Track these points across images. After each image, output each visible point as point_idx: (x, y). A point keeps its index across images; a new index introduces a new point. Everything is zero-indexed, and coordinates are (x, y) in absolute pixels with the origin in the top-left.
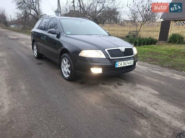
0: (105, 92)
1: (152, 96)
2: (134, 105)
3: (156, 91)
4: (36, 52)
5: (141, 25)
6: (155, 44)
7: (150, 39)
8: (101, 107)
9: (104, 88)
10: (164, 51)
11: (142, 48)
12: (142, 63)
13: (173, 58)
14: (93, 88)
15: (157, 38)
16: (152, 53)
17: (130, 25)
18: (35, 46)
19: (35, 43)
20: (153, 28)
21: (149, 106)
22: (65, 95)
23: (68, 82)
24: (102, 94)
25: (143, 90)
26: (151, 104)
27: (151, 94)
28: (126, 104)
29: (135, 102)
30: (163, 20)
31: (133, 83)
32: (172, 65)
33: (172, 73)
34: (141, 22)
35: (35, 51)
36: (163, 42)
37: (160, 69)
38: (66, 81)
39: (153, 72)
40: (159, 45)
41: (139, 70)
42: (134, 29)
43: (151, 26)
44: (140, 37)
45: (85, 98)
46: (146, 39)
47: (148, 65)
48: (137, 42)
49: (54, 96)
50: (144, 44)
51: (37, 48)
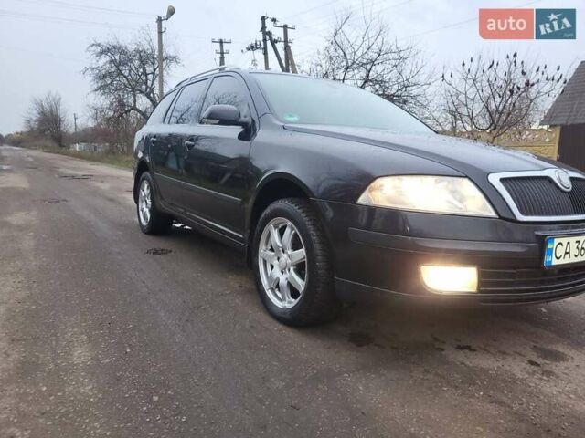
4: (146, 210)
18: (146, 186)
19: (147, 174)
34: (485, 130)
35: (144, 206)
38: (280, 326)
51: (151, 192)
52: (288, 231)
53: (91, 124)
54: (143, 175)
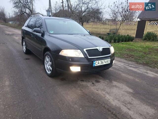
0: (83, 90)
1: (126, 94)
2: (109, 105)
3: (130, 89)
4: (25, 48)
5: (120, 24)
6: (132, 41)
7: (128, 37)
8: (77, 107)
9: (83, 85)
10: (140, 48)
11: (120, 45)
12: (119, 59)
13: (147, 54)
14: (72, 85)
15: (134, 35)
16: (129, 50)
17: (111, 24)
18: (24, 42)
19: (24, 39)
20: (130, 27)
21: (123, 106)
22: (45, 92)
23: (50, 78)
24: (79, 91)
25: (119, 88)
26: (125, 103)
27: (126, 92)
28: (101, 103)
29: (110, 100)
30: (140, 20)
31: (110, 80)
32: (146, 62)
33: (146, 70)
34: (120, 21)
36: (139, 39)
37: (136, 66)
39: (129, 68)
40: (136, 42)
41: (116, 67)
42: (114, 27)
43: (129, 25)
44: (119, 35)
45: (63, 96)
46: (125, 36)
47: (125, 61)
48: (116, 39)
49: (34, 93)
50: (122, 41)
51: (25, 44)
52: (49, 58)
53: (14, 16)
54: (23, 40)
